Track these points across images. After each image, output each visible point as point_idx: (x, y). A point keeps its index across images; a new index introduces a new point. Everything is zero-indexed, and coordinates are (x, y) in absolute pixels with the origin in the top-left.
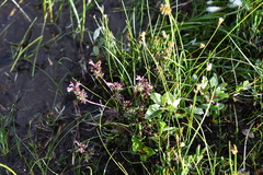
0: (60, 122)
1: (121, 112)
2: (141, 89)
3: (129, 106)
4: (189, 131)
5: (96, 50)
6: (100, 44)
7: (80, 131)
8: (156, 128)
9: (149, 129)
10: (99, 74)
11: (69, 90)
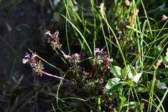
0: (18, 92)
1: (80, 84)
2: (100, 62)
3: (88, 78)
4: (150, 107)
5: (56, 17)
6: (61, 10)
7: (39, 101)
8: (116, 103)
9: (109, 103)
10: (56, 45)
11: (25, 61)
